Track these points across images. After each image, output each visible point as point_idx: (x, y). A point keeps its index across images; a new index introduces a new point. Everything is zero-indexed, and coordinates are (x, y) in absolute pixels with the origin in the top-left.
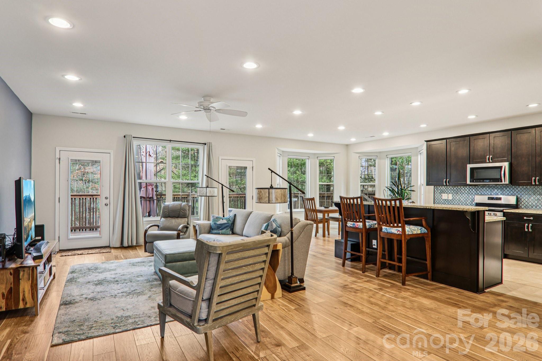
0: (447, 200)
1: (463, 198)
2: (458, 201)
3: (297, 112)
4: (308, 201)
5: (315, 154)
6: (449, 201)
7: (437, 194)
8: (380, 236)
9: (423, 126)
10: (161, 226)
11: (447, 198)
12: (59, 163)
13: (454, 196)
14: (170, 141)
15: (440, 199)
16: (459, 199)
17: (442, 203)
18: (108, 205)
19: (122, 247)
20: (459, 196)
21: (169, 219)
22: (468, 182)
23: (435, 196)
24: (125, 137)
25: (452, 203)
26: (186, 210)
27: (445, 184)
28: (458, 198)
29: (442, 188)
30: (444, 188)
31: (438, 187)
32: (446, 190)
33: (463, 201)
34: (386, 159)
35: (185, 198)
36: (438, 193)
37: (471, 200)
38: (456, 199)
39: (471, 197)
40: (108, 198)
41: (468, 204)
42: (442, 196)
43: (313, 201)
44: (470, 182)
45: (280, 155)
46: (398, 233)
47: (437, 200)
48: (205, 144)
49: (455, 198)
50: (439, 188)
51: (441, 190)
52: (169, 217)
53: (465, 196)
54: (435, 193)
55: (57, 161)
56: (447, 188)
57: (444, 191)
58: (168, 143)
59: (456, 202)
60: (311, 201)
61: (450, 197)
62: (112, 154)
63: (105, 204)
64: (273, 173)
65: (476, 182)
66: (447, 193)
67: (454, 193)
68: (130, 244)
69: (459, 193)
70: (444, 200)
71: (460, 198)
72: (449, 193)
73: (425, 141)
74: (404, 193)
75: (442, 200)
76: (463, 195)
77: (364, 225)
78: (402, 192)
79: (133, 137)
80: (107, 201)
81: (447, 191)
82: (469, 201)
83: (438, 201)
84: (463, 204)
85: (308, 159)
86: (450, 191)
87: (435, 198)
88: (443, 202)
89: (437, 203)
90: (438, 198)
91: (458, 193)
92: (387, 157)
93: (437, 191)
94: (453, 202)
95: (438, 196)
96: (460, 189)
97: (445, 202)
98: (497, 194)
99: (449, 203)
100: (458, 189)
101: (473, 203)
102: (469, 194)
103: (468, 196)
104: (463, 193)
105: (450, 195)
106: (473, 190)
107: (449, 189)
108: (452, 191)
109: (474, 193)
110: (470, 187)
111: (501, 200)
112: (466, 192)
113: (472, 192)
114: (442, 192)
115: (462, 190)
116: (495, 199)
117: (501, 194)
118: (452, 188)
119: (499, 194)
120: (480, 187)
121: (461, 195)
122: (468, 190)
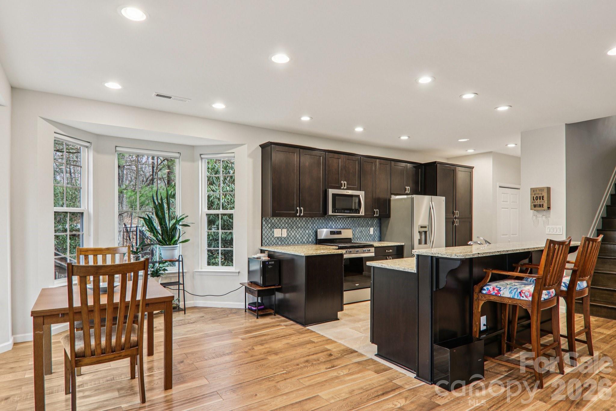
0: (280, 239)
1: (299, 234)
2: (293, 238)
6: (283, 239)
7: (266, 230)
11: (280, 236)
13: (288, 232)
15: (271, 237)
16: (295, 236)
17: (273, 243)
20: (295, 232)
23: (264, 232)
25: (286, 243)
28: (293, 234)
29: (273, 221)
30: (276, 221)
31: (268, 219)
32: (278, 223)
33: (299, 238)
36: (268, 228)
37: (307, 236)
38: (291, 236)
39: (307, 232)
41: (304, 242)
42: (273, 232)
44: (332, 213)
47: (266, 239)
49: (290, 234)
50: (270, 221)
51: (271, 223)
53: (301, 232)
54: (264, 228)
56: (280, 221)
57: (276, 225)
59: (291, 240)
61: (284, 233)
65: (337, 213)
66: (280, 228)
67: (288, 227)
69: (295, 227)
70: (276, 239)
71: (296, 234)
72: (283, 228)
75: (273, 239)
76: (299, 229)
81: (280, 225)
82: (306, 238)
83: (268, 241)
84: (299, 242)
86: (283, 225)
87: (264, 237)
88: (275, 241)
89: (266, 244)
90: (268, 237)
91: (293, 228)
93: (266, 225)
94: (288, 240)
95: (268, 232)
96: (296, 221)
97: (278, 241)
98: (331, 227)
99: (283, 243)
100: (293, 221)
101: (310, 240)
102: (306, 229)
103: (304, 232)
104: (299, 227)
105: (285, 231)
106: (310, 223)
107: (283, 221)
108: (286, 225)
109: (310, 227)
110: (307, 219)
111: (341, 234)
112: (303, 225)
113: (309, 225)
114: (274, 226)
115: (298, 223)
116: (336, 233)
117: (335, 227)
118: (287, 221)
119: (333, 227)
120: (316, 219)
121: (296, 229)
122: (304, 223)
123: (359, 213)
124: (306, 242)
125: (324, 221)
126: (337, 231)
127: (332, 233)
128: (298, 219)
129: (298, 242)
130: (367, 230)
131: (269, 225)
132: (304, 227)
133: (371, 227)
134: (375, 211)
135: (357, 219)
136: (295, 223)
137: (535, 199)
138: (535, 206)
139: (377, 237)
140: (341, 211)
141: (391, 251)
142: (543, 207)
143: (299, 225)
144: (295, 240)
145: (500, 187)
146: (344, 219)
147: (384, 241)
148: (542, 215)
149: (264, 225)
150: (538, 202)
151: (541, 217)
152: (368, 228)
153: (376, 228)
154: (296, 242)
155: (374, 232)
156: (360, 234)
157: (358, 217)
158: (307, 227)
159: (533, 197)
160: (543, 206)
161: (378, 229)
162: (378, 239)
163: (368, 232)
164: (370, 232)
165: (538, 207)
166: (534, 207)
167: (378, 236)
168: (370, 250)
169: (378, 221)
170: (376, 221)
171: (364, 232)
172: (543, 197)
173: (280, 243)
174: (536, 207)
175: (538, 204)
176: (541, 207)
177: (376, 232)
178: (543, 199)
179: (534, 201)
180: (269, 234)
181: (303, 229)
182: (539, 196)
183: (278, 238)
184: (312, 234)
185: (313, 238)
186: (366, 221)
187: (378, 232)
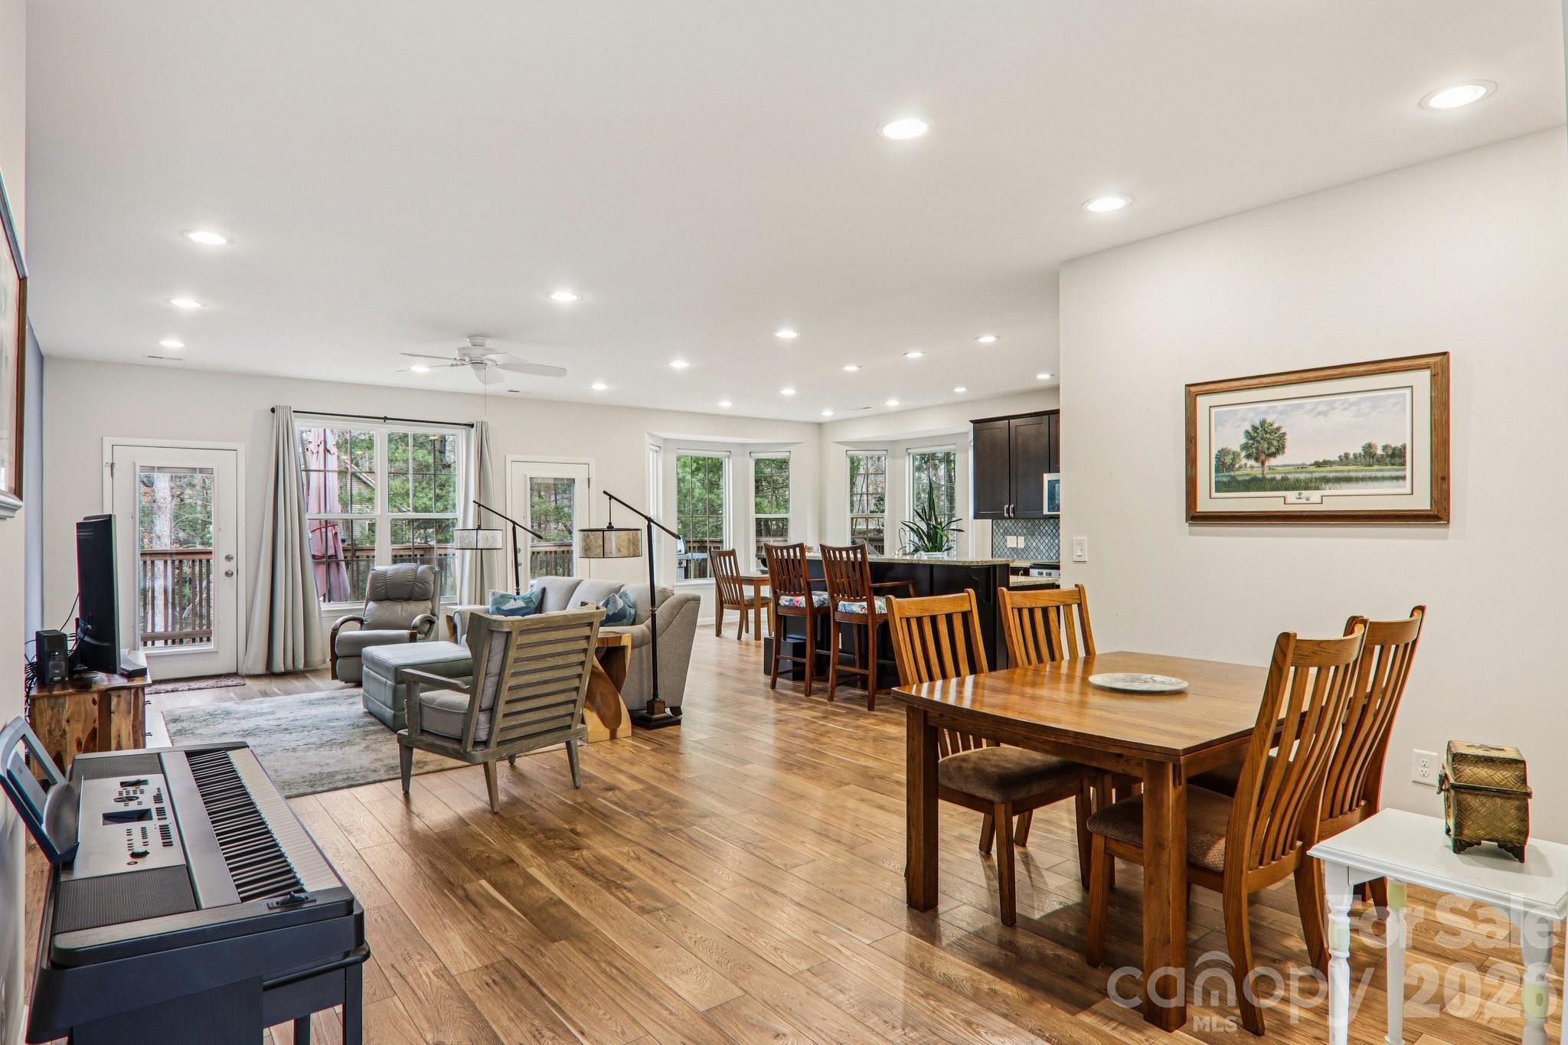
0: (1015, 550)
1: (1044, 544)
2: (1034, 551)
3: (679, 364)
4: (722, 558)
5: (744, 445)
6: (1020, 551)
7: (997, 536)
8: (834, 620)
9: (960, 390)
10: (369, 620)
11: (1015, 546)
12: (112, 475)
13: (1027, 541)
14: (385, 419)
15: (1004, 547)
16: (1037, 548)
17: (1006, 556)
18: (232, 574)
19: (270, 674)
20: (1037, 541)
21: (386, 604)
22: (1046, 512)
23: (994, 540)
24: (273, 410)
25: (1025, 557)
26: (427, 582)
27: (1006, 515)
28: (1034, 544)
29: (1005, 525)
30: (1011, 525)
31: (999, 521)
32: (1013, 528)
33: (1044, 551)
34: (907, 457)
35: (423, 554)
36: (999, 534)
37: (1057, 548)
38: (1032, 547)
39: (1057, 541)
40: (232, 558)
41: (1052, 558)
42: (1006, 541)
43: (732, 557)
44: (1049, 511)
45: (658, 449)
46: (862, 613)
47: (997, 550)
48: (472, 426)
49: (1029, 544)
50: (1001, 524)
51: (1003, 528)
52: (389, 599)
53: (1047, 541)
54: (994, 534)
55: (107, 471)
56: (1015, 524)
57: (1011, 531)
58: (381, 423)
59: (1032, 554)
60: (727, 558)
61: (1022, 542)
62: (242, 449)
63: (227, 574)
64: (612, 500)
66: (1015, 535)
67: (1027, 534)
68: (290, 666)
69: (1037, 534)
70: (1010, 550)
71: (1039, 544)
72: (1020, 535)
73: (971, 421)
74: (941, 536)
75: (1006, 550)
76: (1044, 538)
77: (809, 600)
78: (937, 533)
79: (294, 412)
80: (231, 566)
81: (1015, 531)
83: (999, 553)
85: (729, 458)
86: (1020, 531)
87: (994, 545)
88: (1008, 553)
89: (997, 555)
90: (999, 547)
91: (1034, 534)
92: (909, 454)
93: (997, 530)
94: (1027, 554)
95: (999, 540)
96: (1039, 525)
97: (1013, 553)
99: (1020, 557)
100: (1034, 524)
103: (1052, 541)
104: (1044, 534)
105: (1021, 539)
107: (1020, 524)
108: (1025, 531)
112: (1049, 531)
114: (1007, 533)
115: (1042, 528)
118: (1025, 524)
121: (1039, 538)
122: (1052, 527)
129: (1042, 557)
131: (1002, 531)
132: (1052, 534)
136: (1037, 528)
143: (1044, 531)
144: (1037, 554)
149: (995, 531)
173: (1015, 557)
180: (1001, 543)
181: (1049, 538)
183: (1013, 549)
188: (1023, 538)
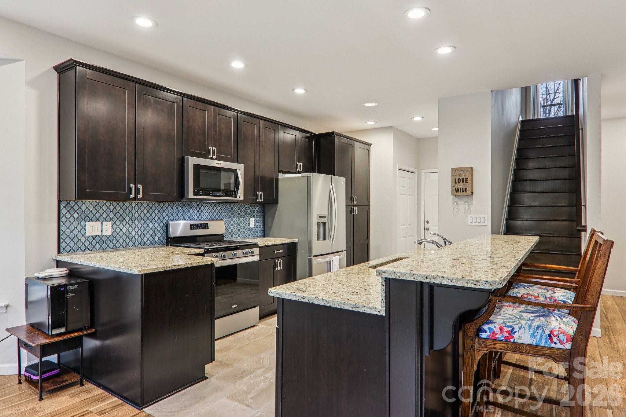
0: (98, 239)
1: (137, 229)
2: (124, 237)
6: (104, 239)
7: (68, 224)
11: (99, 234)
13: (115, 226)
15: (79, 236)
16: (127, 233)
17: (83, 247)
20: (127, 226)
23: (63, 228)
25: (111, 245)
27: (132, 196)
28: (124, 230)
29: (84, 208)
30: (91, 208)
32: (94, 211)
33: (137, 236)
36: (72, 219)
37: (151, 232)
38: (121, 234)
39: (151, 225)
41: (145, 243)
42: (84, 227)
44: (194, 195)
47: (68, 240)
49: (118, 230)
50: (76, 207)
51: (80, 212)
53: (140, 226)
54: (63, 219)
56: (98, 208)
57: (91, 216)
59: (121, 241)
61: (108, 229)
65: (202, 195)
66: (98, 220)
67: (115, 219)
69: (127, 219)
70: (91, 239)
71: (130, 229)
72: (105, 220)
75: (83, 240)
76: (136, 222)
81: (98, 215)
82: (148, 235)
83: (72, 244)
84: (137, 243)
86: (105, 215)
87: (63, 236)
88: (87, 243)
89: (68, 249)
90: (72, 236)
91: (124, 219)
93: (68, 215)
94: (115, 241)
95: (72, 228)
96: (130, 208)
97: (94, 243)
98: (191, 218)
99: (104, 246)
100: (124, 208)
101: (156, 239)
102: (148, 221)
103: (145, 225)
104: (136, 219)
105: (108, 225)
106: (156, 211)
107: (105, 208)
108: (111, 215)
109: (156, 218)
110: (151, 205)
111: (208, 228)
112: (142, 215)
113: (154, 215)
114: (85, 217)
115: (133, 211)
116: (200, 227)
117: (198, 217)
118: (112, 208)
119: (196, 217)
120: (167, 205)
121: (130, 222)
122: (145, 211)
123: (236, 196)
124: (148, 243)
125: (179, 208)
126: (201, 224)
127: (193, 227)
128: (134, 204)
129: (134, 244)
130: (246, 222)
131: (76, 215)
132: (145, 218)
133: (251, 217)
134: (258, 194)
135: (232, 205)
136: (127, 211)
137: (457, 181)
138: (457, 190)
139: (259, 232)
140: (208, 193)
141: (281, 251)
142: (466, 192)
143: (137, 215)
144: (128, 240)
145: (399, 169)
146: (213, 205)
147: (268, 237)
148: (464, 202)
149: (64, 215)
150: (461, 186)
151: (462, 205)
152: (248, 219)
153: (257, 219)
154: (131, 244)
155: (255, 224)
156: (236, 228)
157: (234, 203)
158: (151, 218)
159: (455, 179)
160: (466, 190)
161: (261, 219)
162: (260, 234)
163: (247, 224)
164: (249, 224)
165: (460, 192)
166: (456, 192)
167: (260, 229)
168: (252, 252)
169: (260, 209)
170: (257, 209)
171: (241, 225)
172: (467, 179)
173: (98, 246)
174: (458, 192)
175: (460, 188)
176: (464, 192)
177: (257, 224)
178: (466, 182)
179: (456, 184)
180: (76, 232)
181: (142, 222)
182: (462, 179)
183: (94, 238)
184: (159, 228)
185: (162, 235)
186: (244, 208)
187: (260, 224)
188: (110, 223)
